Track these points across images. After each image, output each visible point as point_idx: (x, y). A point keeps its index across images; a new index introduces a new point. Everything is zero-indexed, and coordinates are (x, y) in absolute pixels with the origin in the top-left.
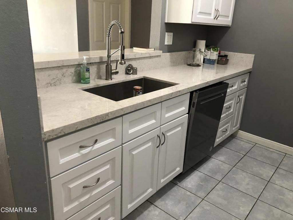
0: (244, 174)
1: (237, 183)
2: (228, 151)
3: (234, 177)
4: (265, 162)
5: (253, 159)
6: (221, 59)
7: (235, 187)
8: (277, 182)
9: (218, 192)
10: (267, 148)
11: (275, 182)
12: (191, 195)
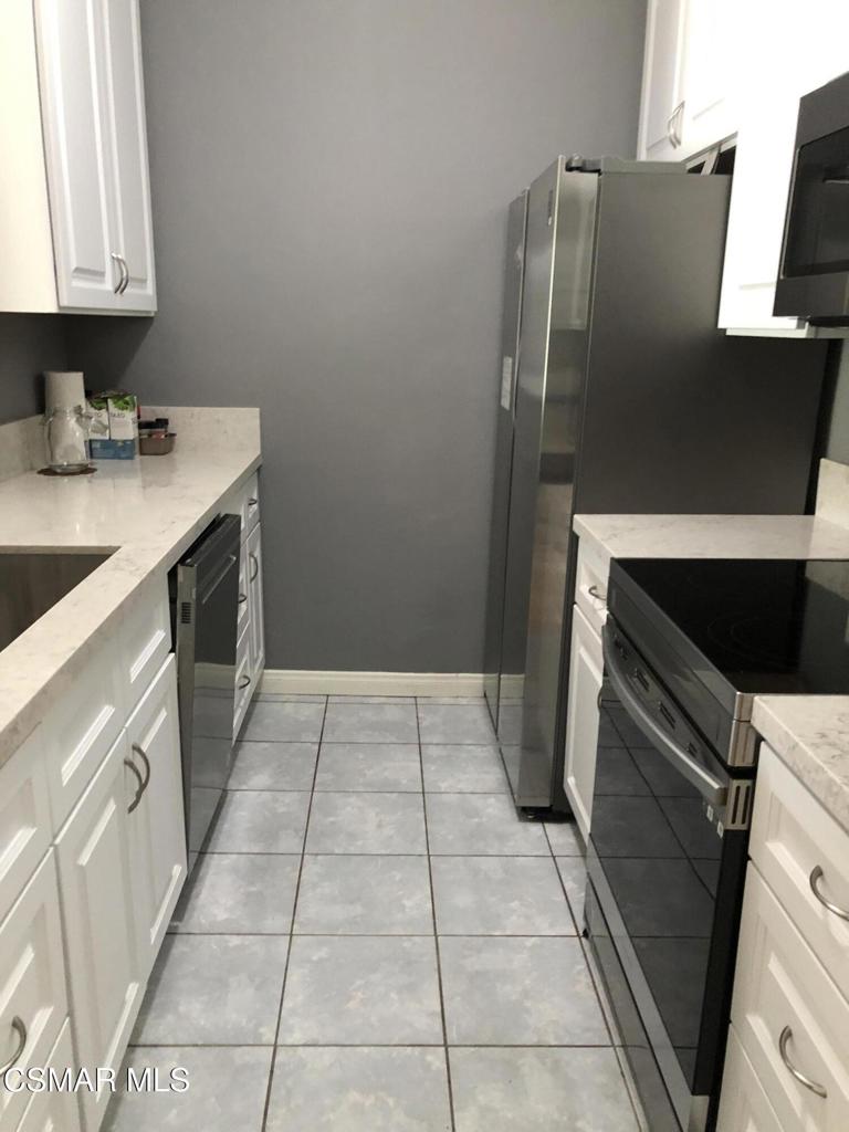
0: (353, 799)
1: (352, 836)
2: (266, 749)
3: (332, 823)
4: (381, 740)
5: (348, 747)
6: (150, 435)
7: (352, 850)
8: (443, 786)
9: (319, 890)
10: (363, 700)
11: (440, 788)
12: (247, 943)
